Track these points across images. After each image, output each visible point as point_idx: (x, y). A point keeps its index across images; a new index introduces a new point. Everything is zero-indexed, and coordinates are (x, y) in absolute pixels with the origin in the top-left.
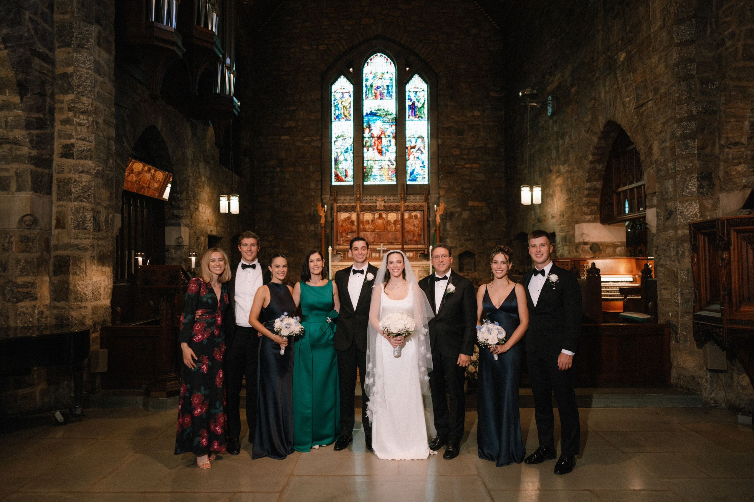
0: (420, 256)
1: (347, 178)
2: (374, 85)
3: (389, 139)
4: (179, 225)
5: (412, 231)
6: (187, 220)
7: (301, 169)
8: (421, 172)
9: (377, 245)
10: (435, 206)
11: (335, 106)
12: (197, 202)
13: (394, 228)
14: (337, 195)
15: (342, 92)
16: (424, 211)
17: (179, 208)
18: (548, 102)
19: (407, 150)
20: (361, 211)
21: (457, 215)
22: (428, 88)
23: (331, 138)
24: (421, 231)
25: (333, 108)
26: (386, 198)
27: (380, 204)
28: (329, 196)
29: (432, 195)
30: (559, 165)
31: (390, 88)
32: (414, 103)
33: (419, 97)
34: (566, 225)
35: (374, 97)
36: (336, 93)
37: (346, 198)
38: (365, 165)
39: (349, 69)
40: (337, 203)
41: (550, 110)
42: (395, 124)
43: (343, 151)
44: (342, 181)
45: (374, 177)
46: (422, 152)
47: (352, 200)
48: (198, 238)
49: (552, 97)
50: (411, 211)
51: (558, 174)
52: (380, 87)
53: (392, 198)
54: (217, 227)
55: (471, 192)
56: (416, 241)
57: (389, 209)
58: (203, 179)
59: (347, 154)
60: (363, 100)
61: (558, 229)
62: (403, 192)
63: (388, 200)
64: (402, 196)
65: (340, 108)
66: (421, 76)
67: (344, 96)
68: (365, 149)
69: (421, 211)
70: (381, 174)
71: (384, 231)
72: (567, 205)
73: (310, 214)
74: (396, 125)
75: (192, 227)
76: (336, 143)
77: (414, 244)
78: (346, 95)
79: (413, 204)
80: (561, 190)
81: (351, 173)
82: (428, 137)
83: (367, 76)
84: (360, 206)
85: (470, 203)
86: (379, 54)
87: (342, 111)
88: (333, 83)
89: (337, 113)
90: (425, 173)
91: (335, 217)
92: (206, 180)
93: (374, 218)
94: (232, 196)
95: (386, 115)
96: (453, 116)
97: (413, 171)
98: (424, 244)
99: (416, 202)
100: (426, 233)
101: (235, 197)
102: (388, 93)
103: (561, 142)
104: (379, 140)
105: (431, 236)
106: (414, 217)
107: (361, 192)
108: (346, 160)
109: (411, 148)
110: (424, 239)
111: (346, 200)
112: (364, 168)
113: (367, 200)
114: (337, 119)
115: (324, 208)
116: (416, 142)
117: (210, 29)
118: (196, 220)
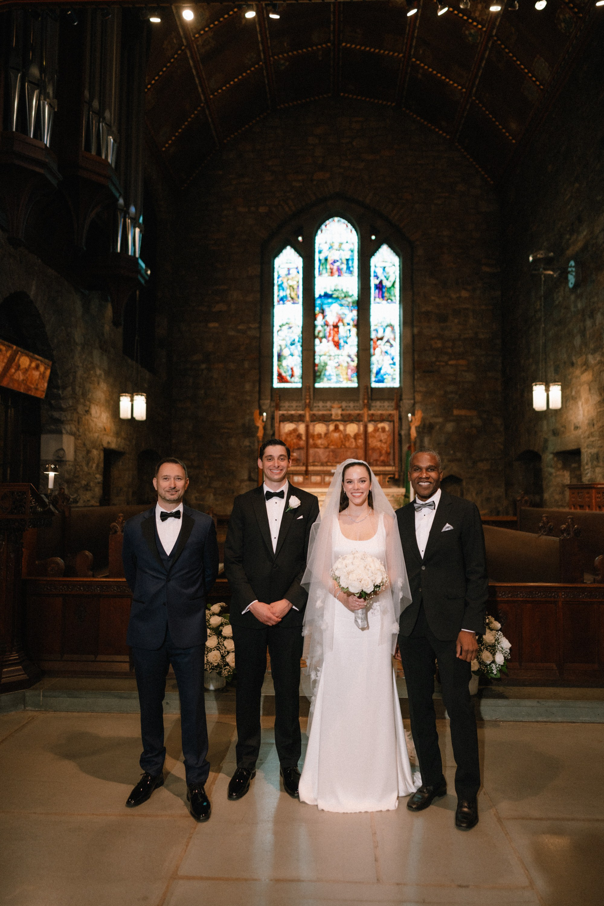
0: (388, 482)
1: (293, 378)
2: (329, 259)
3: (348, 327)
4: (60, 433)
5: (378, 449)
6: (73, 426)
7: (232, 366)
8: (390, 371)
9: (332, 466)
10: (410, 415)
11: (279, 286)
12: (88, 403)
13: (354, 444)
14: (280, 400)
15: (288, 269)
16: (393, 421)
17: (62, 409)
18: (570, 269)
19: (372, 343)
20: (312, 421)
21: (438, 427)
22: (400, 262)
23: (273, 326)
24: (390, 448)
25: (276, 288)
26: (344, 404)
27: (336, 412)
28: (269, 401)
29: (404, 401)
30: (586, 355)
31: (350, 262)
32: (381, 282)
33: (388, 273)
34: (597, 438)
35: (330, 274)
36: (280, 269)
37: (292, 404)
38: (317, 361)
39: (298, 237)
40: (280, 410)
41: (572, 279)
42: (356, 308)
43: (289, 343)
44: (287, 382)
45: (329, 378)
46: (391, 346)
47: (300, 406)
48: (88, 452)
49: (575, 262)
50: (377, 421)
51: (584, 367)
52: (338, 261)
53: (352, 404)
54: (117, 437)
55: (457, 397)
56: (383, 461)
57: (347, 419)
58: (98, 372)
59: (293, 346)
60: (314, 277)
61: (585, 445)
62: (366, 397)
63: (346, 407)
64: (366, 401)
65: (285, 288)
66: (391, 246)
67: (291, 272)
68: (317, 341)
69: (390, 421)
70: (338, 373)
71: (341, 447)
72: (599, 410)
73: (244, 425)
74: (358, 311)
75: (80, 436)
76: (279, 332)
77: (381, 466)
78: (293, 272)
79: (380, 412)
80: (590, 389)
81: (298, 372)
82: (400, 325)
83: (321, 246)
84: (310, 415)
85: (456, 412)
86: (336, 219)
87: (288, 292)
88: (277, 254)
89: (282, 294)
90: (395, 372)
91: (276, 429)
92: (103, 373)
93: (328, 430)
94: (137, 395)
95: (345, 297)
96: (433, 298)
97: (380, 369)
98: (394, 466)
99: (384, 410)
100: (397, 451)
101: (140, 396)
102: (348, 268)
103: (589, 323)
104: (336, 329)
105: (404, 455)
106: (380, 430)
107: (312, 396)
108: (292, 355)
109: (378, 339)
110: (394, 459)
111: (292, 406)
112: (315, 365)
113: (319, 406)
114: (281, 302)
115: (262, 417)
116: (384, 331)
117: (103, 157)
118: (86, 427)
